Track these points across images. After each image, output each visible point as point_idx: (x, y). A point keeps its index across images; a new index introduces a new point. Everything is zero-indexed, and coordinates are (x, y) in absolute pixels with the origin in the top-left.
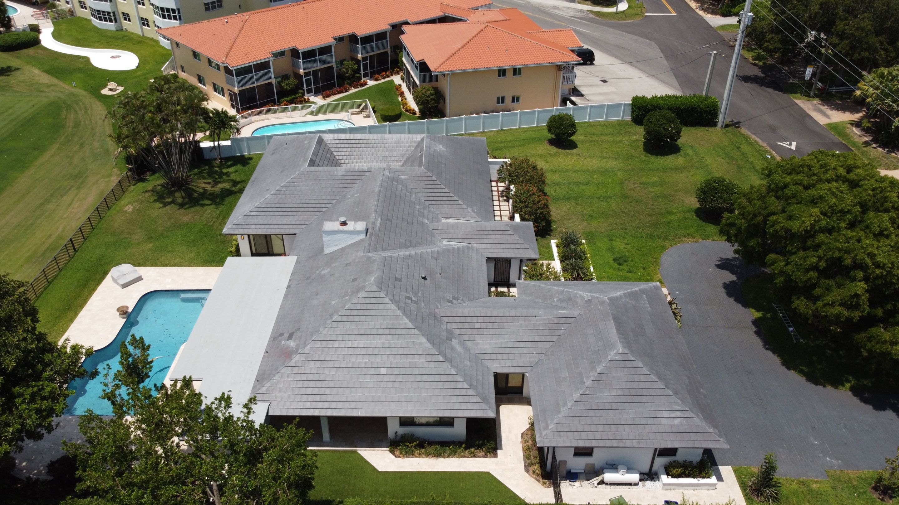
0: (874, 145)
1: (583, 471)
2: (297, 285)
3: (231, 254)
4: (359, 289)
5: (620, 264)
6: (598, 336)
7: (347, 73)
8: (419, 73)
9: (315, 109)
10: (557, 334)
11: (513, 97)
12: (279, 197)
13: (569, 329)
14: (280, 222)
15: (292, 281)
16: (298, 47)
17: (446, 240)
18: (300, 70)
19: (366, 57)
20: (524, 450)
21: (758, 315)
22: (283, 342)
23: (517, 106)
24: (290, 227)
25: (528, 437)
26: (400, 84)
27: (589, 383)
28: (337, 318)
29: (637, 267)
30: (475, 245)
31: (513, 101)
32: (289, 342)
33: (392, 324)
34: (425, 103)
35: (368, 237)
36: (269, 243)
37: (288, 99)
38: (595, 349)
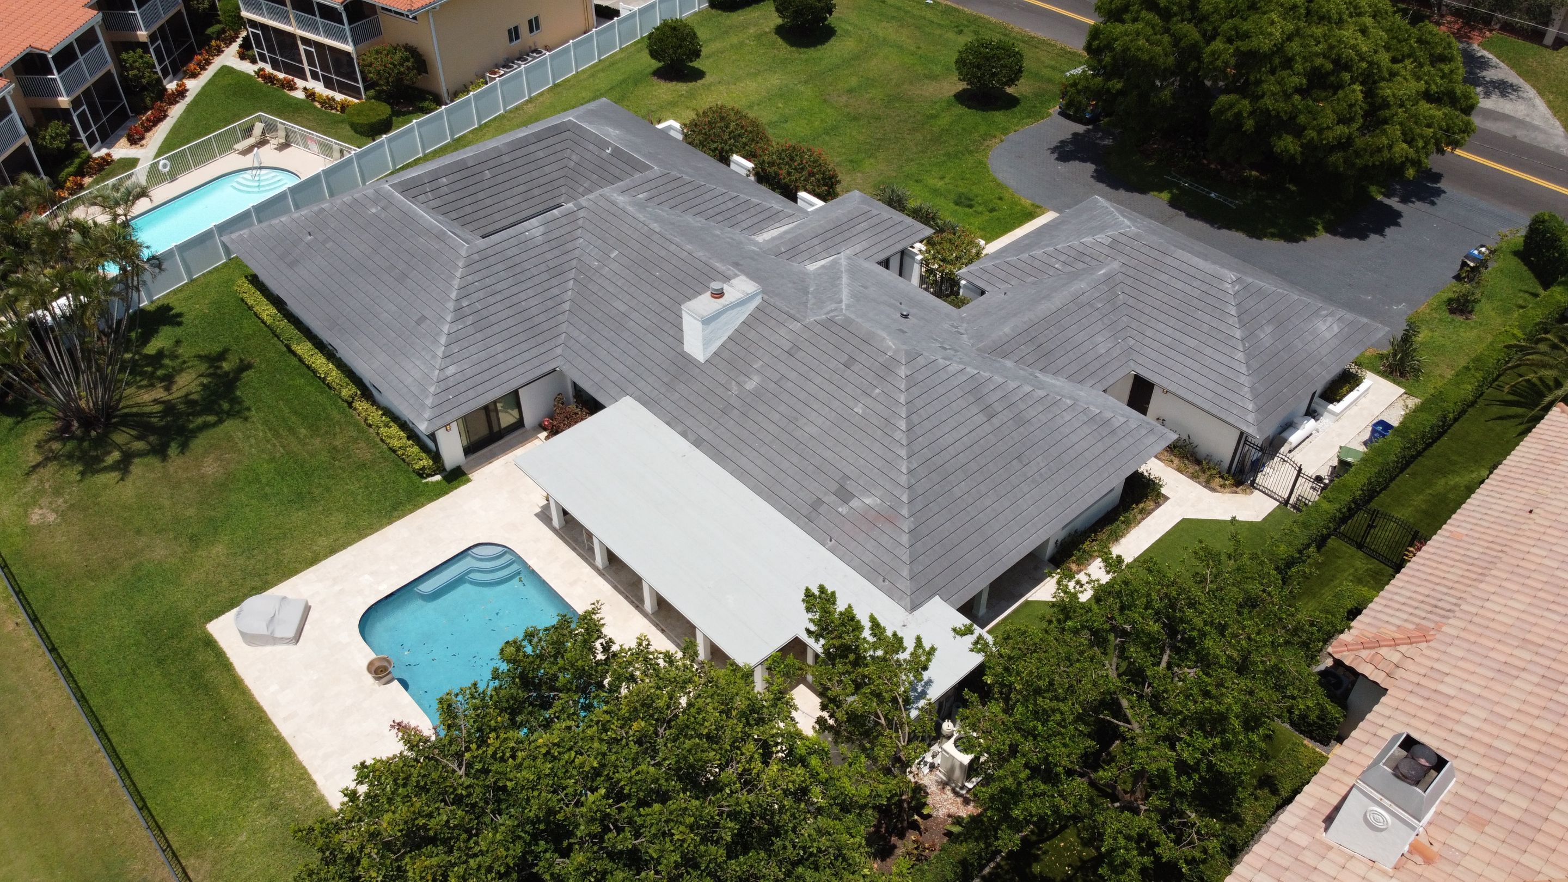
2: (717, 432)
3: (422, 473)
4: (888, 368)
5: (970, 206)
6: (1183, 277)
7: (143, 77)
8: (347, 27)
9: (168, 168)
10: (1120, 303)
11: (530, 22)
12: (469, 320)
13: (1127, 290)
14: (511, 363)
15: (689, 431)
16: (39, 46)
17: (806, 262)
18: (60, 99)
19: (154, 33)
20: (1180, 471)
21: (1165, 196)
22: (840, 510)
23: (538, 38)
24: (536, 362)
25: (1166, 456)
26: (256, 68)
27: (1238, 334)
28: (907, 424)
29: (991, 200)
30: (848, 251)
31: (531, 31)
32: (855, 503)
33: (975, 390)
34: (399, 78)
35: (766, 297)
36: (493, 415)
37: (71, 169)
38: (1197, 293)
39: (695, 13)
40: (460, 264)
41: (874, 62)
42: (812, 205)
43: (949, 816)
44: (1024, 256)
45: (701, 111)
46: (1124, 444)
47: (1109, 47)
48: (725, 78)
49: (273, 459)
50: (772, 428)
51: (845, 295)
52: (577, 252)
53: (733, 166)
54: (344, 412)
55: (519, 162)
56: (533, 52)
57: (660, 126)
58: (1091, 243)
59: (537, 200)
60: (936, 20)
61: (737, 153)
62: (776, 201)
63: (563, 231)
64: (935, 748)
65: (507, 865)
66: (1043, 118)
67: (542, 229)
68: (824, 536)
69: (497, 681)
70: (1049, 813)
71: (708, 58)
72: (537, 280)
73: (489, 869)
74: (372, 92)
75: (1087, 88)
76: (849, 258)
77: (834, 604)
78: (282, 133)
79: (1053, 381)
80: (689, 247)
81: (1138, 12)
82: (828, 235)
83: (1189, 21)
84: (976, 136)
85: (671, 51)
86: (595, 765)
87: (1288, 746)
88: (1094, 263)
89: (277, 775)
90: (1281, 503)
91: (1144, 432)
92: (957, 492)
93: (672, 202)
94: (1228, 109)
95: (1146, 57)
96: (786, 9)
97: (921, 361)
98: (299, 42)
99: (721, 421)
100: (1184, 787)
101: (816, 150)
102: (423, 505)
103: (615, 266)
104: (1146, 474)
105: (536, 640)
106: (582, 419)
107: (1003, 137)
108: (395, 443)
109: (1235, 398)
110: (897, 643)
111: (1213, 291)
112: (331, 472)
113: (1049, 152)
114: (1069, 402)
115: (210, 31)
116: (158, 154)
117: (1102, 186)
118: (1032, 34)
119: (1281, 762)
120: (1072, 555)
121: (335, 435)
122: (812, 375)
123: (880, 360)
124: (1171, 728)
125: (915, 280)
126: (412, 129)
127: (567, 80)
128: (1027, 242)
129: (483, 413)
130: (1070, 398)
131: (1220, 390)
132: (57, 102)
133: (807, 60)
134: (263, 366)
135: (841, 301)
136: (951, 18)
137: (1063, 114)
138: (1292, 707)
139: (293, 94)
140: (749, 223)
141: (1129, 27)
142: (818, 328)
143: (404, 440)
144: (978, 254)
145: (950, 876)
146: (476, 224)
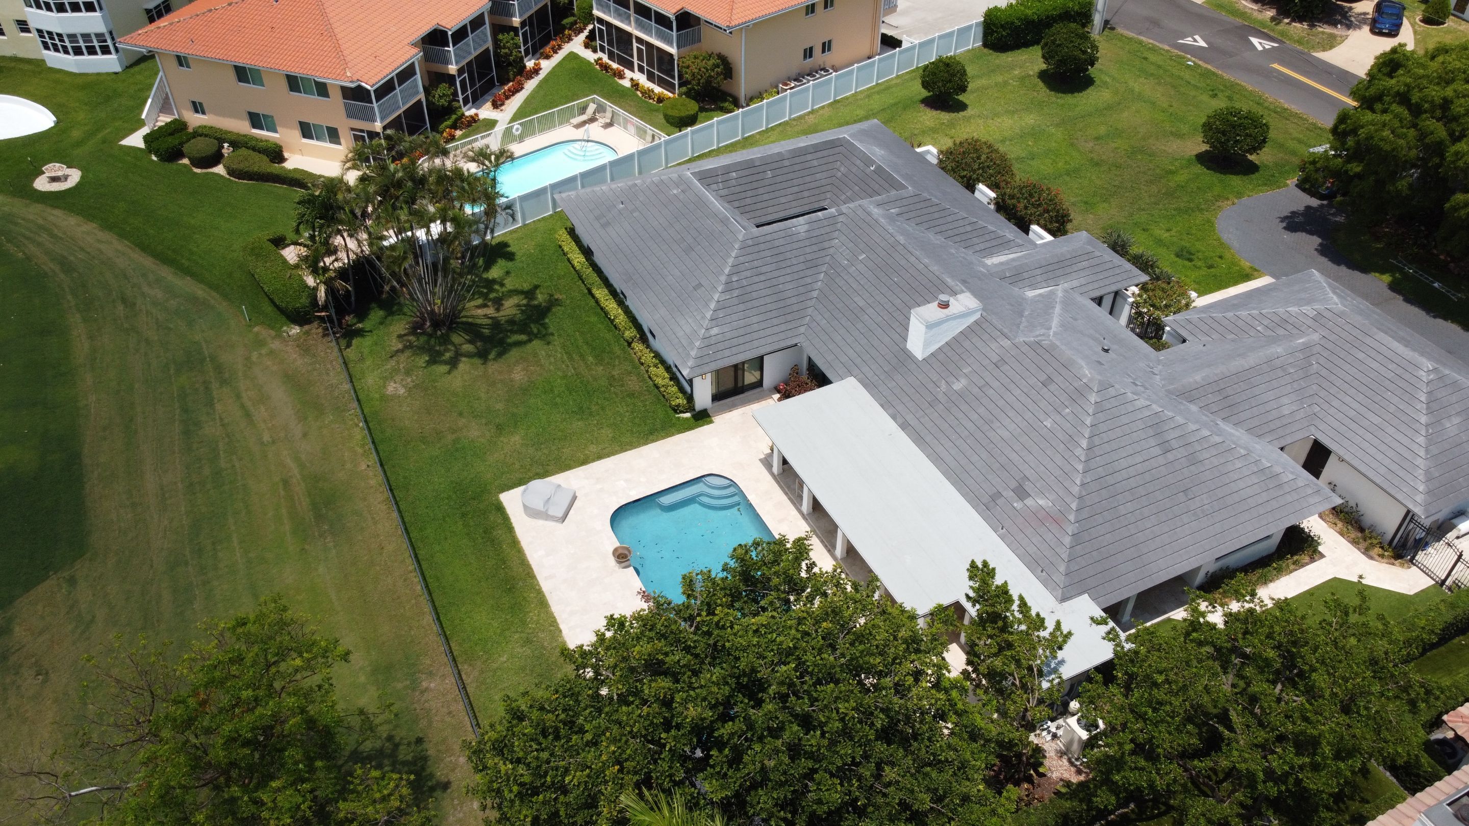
0: (1286, 21)
2: (922, 420)
3: (676, 409)
4: (1080, 394)
5: (1190, 260)
6: (1380, 358)
7: (511, 55)
8: (674, 33)
9: (519, 132)
10: (1312, 372)
11: (824, 44)
12: (736, 293)
13: (1322, 360)
14: (762, 334)
15: (898, 415)
16: (444, 24)
17: (1026, 289)
18: (450, 66)
19: (525, 20)
20: (1342, 534)
21: (1387, 278)
22: (1015, 505)
23: (829, 58)
24: (782, 336)
25: (1331, 518)
26: (596, 56)
27: (1424, 419)
28: (1089, 443)
29: (1211, 258)
30: (1066, 285)
31: (823, 51)
32: (1029, 502)
33: (1157, 426)
34: (708, 82)
35: (984, 314)
36: (740, 372)
37: (449, 123)
38: (1390, 375)
39: (969, 51)
40: (736, 246)
41: (1125, 114)
42: (1042, 238)
43: (1061, 780)
44: (1230, 315)
45: (958, 142)
46: (1289, 498)
47: (1354, 131)
48: (985, 113)
49: (565, 377)
50: (969, 425)
51: (1055, 323)
52: (832, 251)
53: (977, 194)
54: (623, 349)
55: (797, 167)
56: (821, 70)
57: (919, 150)
58: (1296, 313)
59: (806, 201)
60: (1193, 82)
61: (982, 182)
62: (1010, 231)
63: (823, 231)
64: (1060, 721)
65: (717, 699)
66: (1279, 187)
67: (806, 227)
68: (998, 524)
69: (725, 573)
70: (1145, 785)
71: (972, 92)
72: (795, 269)
73: (704, 699)
74: (684, 89)
75: (1326, 168)
76: (1066, 291)
77: (993, 577)
78: (609, 114)
79: (1232, 431)
80: (926, 261)
81: (1390, 103)
82: (1051, 268)
83: (1438, 120)
84: (1209, 196)
85: (940, 84)
86: (791, 645)
87: (1388, 794)
88: (1295, 331)
89: (535, 618)
90: (1437, 582)
91: (1310, 491)
92: (1122, 510)
93: (918, 220)
94: (1463, 208)
95: (1387, 147)
96: (1052, 57)
97: (1112, 391)
98: (634, 41)
99: (927, 411)
100: (1268, 791)
101: (1054, 188)
102: (673, 435)
103: (861, 267)
104: (1307, 530)
105: (760, 548)
106: (811, 390)
107: (1236, 201)
108: (659, 381)
109: (1409, 478)
110: (1040, 623)
111: (1407, 376)
112: (607, 395)
113: (1279, 220)
114: (1243, 452)
115: (565, 21)
116: (513, 120)
117: (1324, 260)
118: (1286, 106)
119: (1377, 807)
120: (1221, 587)
121: (614, 366)
122: (1012, 386)
123: (1076, 385)
124: (1267, 740)
125: (1124, 319)
126: (712, 125)
127: (847, 98)
128: (1235, 302)
129: (733, 369)
130: (1245, 448)
131: (1394, 467)
132: (448, 69)
133: (1063, 105)
134: (568, 302)
135: (1050, 328)
136: (1208, 81)
137: (1300, 186)
138: (1383, 749)
139: (622, 82)
140: (982, 246)
141: (1378, 117)
142: (1025, 349)
143: (667, 380)
144: (1187, 305)
145: (1051, 822)
146: (752, 214)
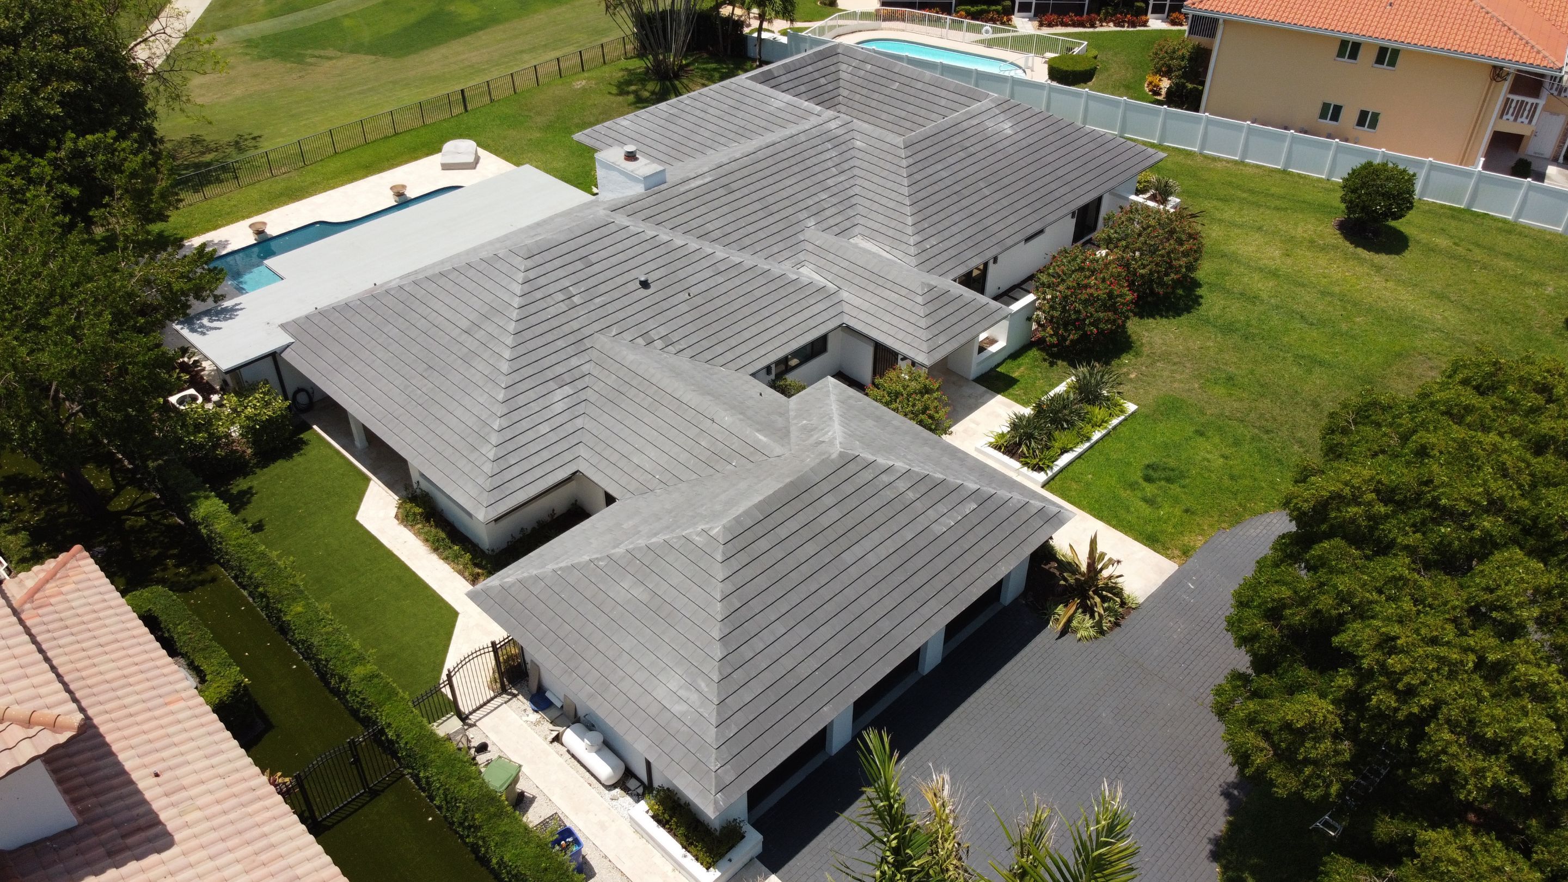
1: (559, 705)
11: (1364, 115)
23: (1367, 137)
29: (1177, 501)
31: (1360, 124)
